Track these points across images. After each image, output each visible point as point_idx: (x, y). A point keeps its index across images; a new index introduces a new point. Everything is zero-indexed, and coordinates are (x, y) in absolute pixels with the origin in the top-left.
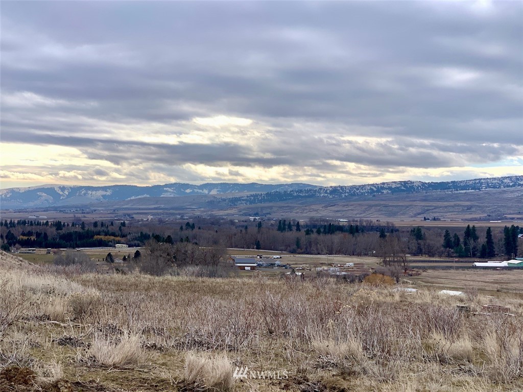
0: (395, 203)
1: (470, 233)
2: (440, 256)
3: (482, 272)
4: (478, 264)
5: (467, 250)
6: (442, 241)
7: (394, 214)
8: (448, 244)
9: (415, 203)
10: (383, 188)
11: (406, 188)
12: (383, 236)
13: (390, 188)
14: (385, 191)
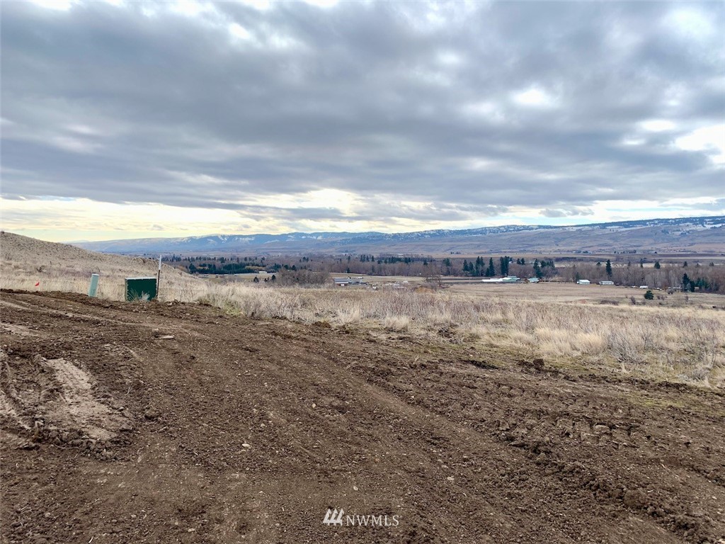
0: (433, 243)
1: (479, 261)
2: (461, 276)
3: (486, 285)
4: (484, 281)
5: (478, 272)
6: (462, 266)
7: (432, 250)
8: (466, 268)
9: (446, 243)
10: (425, 234)
11: (440, 234)
12: (425, 264)
13: (429, 234)
14: (426, 236)
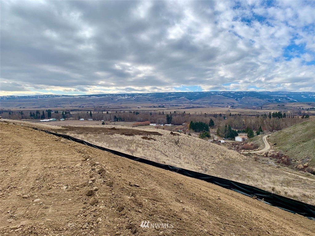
0: (9, 103)
1: (38, 112)
2: (29, 119)
3: (43, 122)
4: (41, 121)
5: (37, 117)
6: (29, 114)
7: (9, 106)
8: (31, 115)
9: (16, 103)
10: (3, 98)
11: (12, 98)
12: (10, 114)
13: (6, 98)
14: (4, 99)
